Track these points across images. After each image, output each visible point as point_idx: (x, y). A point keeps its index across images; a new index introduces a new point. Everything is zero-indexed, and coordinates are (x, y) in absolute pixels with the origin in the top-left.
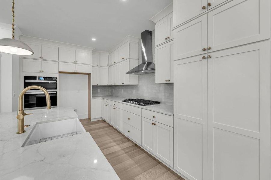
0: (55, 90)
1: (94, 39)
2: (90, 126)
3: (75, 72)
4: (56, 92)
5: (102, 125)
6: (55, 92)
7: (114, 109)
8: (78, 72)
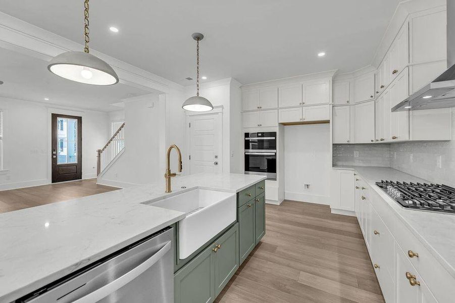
0: (274, 151)
1: (321, 54)
2: (322, 221)
3: (302, 121)
4: (276, 153)
5: (349, 227)
6: (274, 154)
7: (364, 198)
8: (305, 121)
